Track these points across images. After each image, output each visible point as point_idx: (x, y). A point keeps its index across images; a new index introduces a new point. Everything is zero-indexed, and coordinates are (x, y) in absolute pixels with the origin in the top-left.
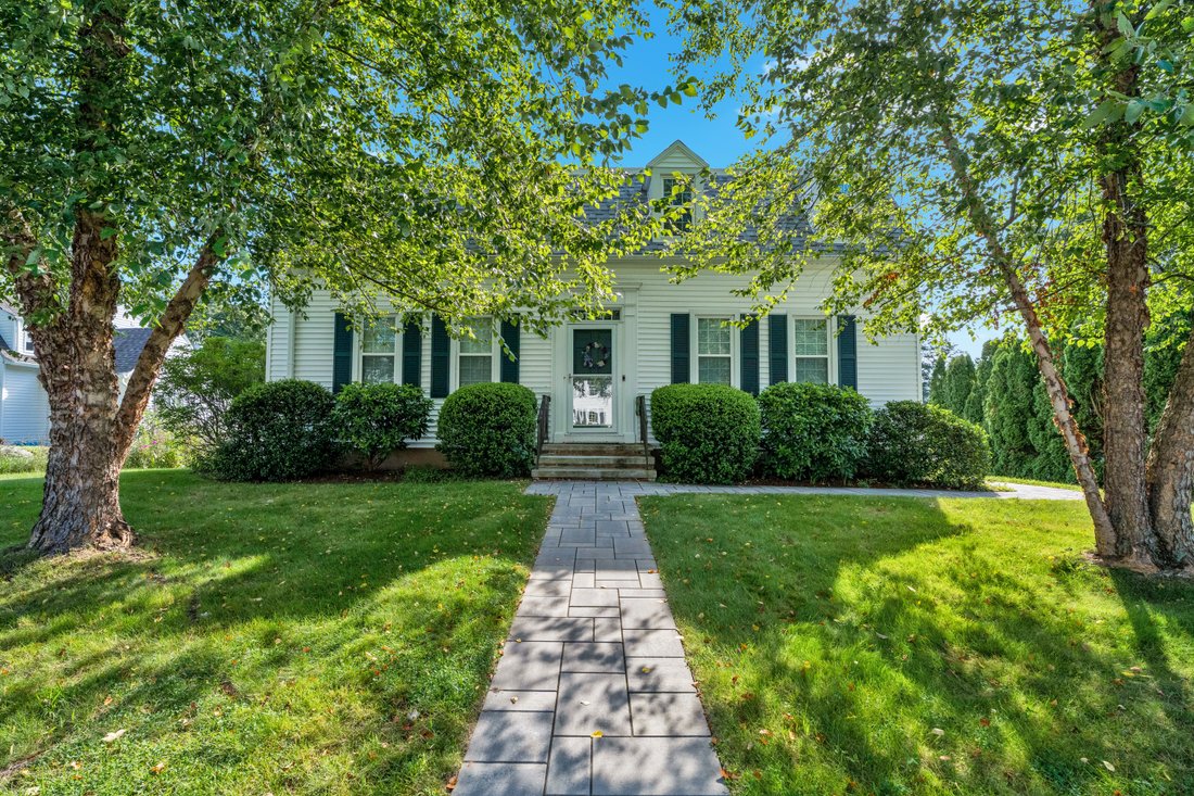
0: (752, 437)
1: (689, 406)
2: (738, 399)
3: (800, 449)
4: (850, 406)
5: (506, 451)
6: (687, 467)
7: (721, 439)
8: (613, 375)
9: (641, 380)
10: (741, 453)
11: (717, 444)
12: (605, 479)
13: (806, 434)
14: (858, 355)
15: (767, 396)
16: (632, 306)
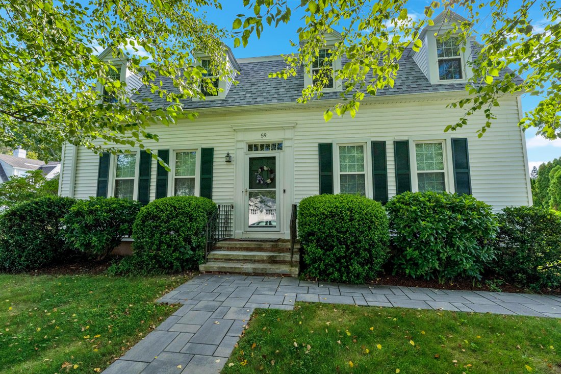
0: (381, 241)
1: (323, 214)
2: (368, 206)
3: (427, 252)
4: (475, 213)
5: (174, 252)
6: (322, 267)
7: (352, 243)
8: (277, 189)
9: (297, 193)
10: (371, 255)
11: (348, 248)
12: (256, 274)
13: (432, 239)
14: (471, 169)
15: (394, 204)
16: (291, 139)
